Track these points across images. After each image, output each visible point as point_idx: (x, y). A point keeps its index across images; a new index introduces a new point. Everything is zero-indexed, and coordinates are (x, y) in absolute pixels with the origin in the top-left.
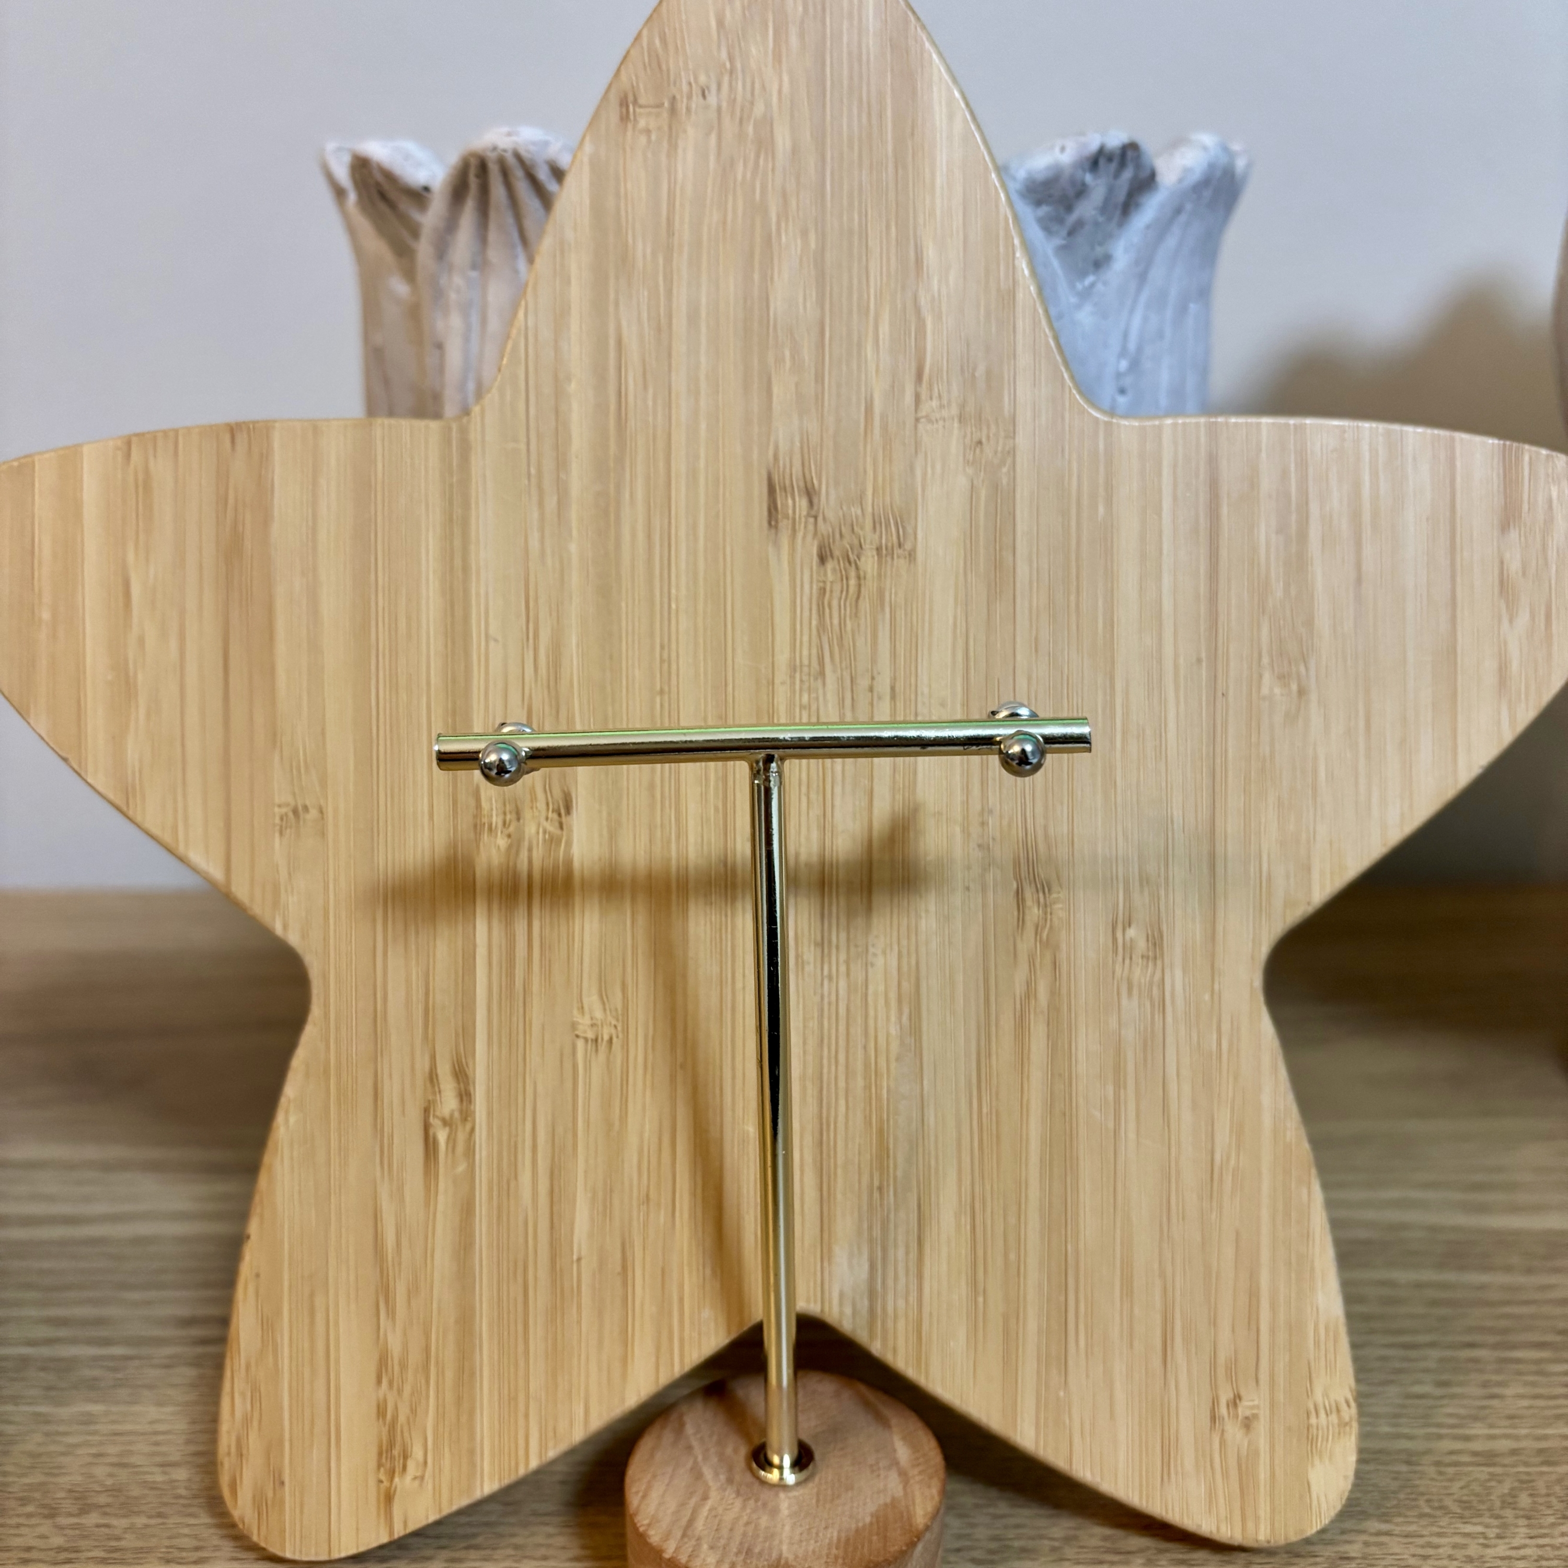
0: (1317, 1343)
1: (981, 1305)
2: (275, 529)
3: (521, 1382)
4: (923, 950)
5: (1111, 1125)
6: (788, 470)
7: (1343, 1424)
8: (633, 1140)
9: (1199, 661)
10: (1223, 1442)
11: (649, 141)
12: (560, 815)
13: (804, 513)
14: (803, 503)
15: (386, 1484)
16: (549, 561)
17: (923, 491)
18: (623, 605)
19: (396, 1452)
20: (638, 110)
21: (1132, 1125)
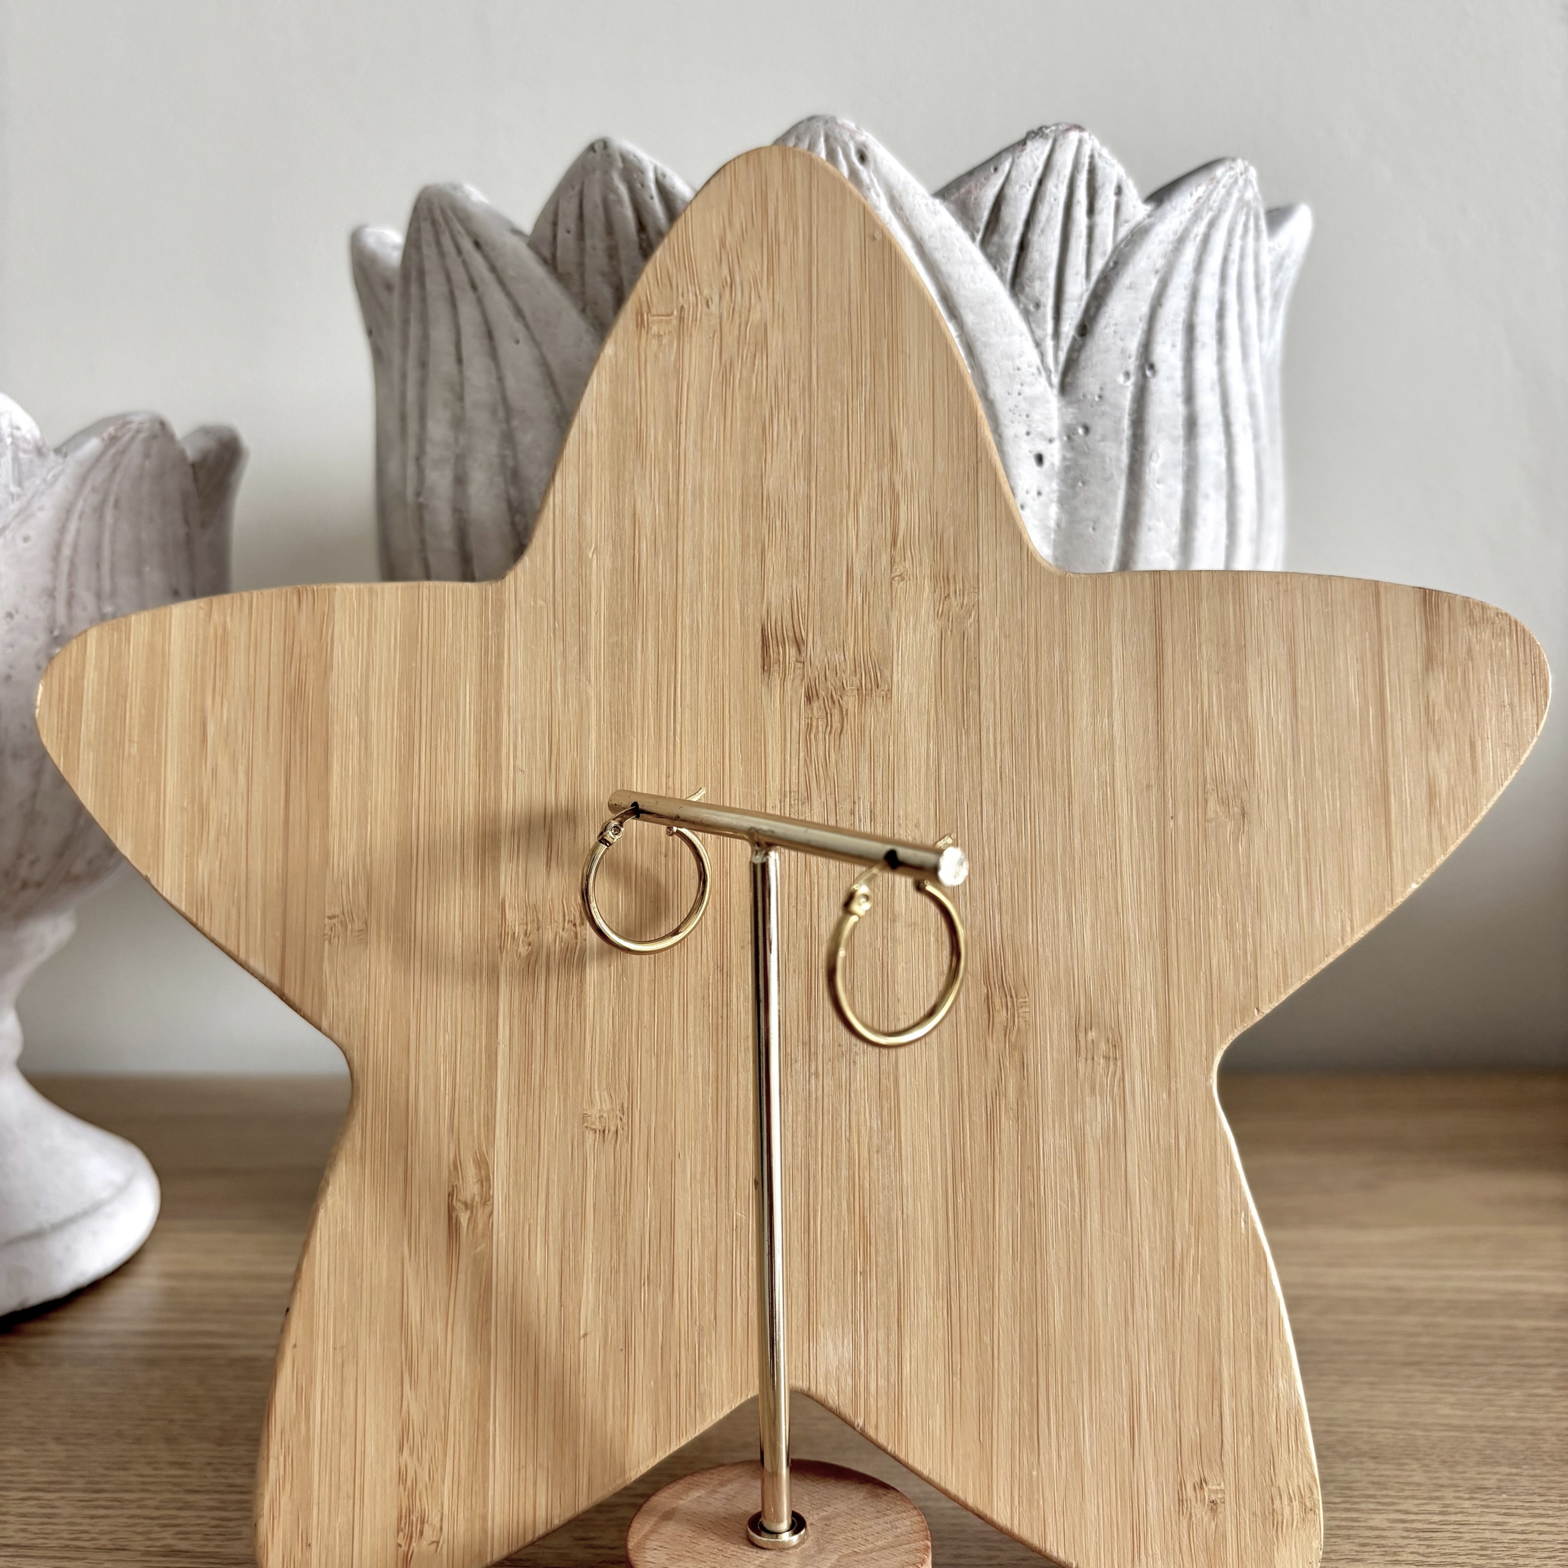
0: (1279, 1429)
1: (957, 1387)
5: (1077, 1215)
6: (780, 623)
7: (1307, 1510)
8: (636, 1221)
9: (1149, 787)
10: (1190, 1524)
11: (660, 345)
12: (575, 925)
13: (793, 659)
14: (792, 651)
15: (404, 1548)
16: (571, 705)
18: (634, 740)
19: (414, 1518)
20: (651, 319)
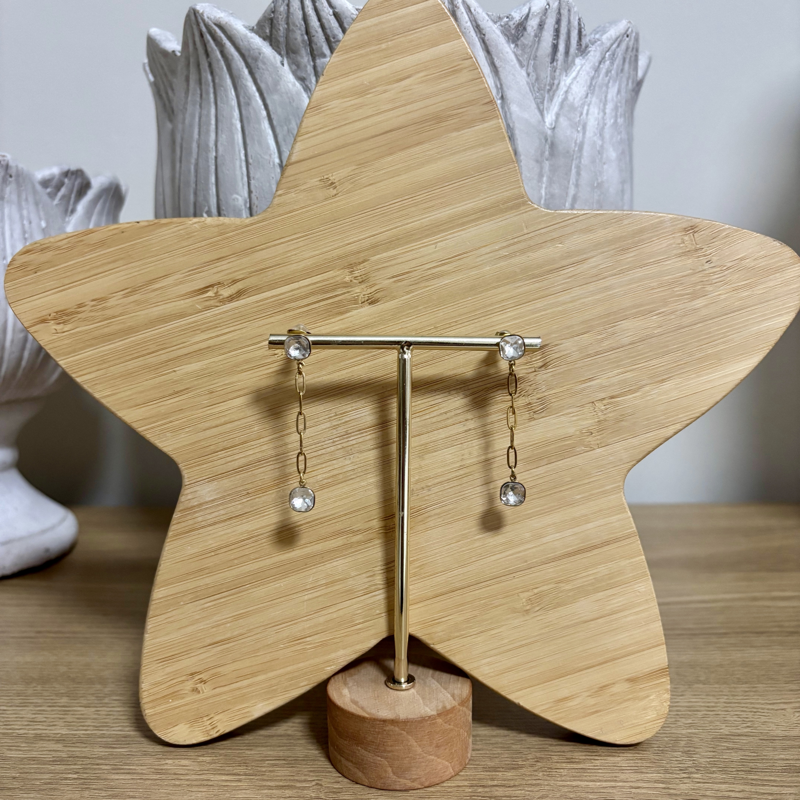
0: (239, 710)
1: (209, 555)
2: (455, 134)
3: (112, 363)
4: (358, 479)
5: (308, 587)
6: (552, 353)
7: (207, 732)
8: (235, 378)
9: (526, 561)
10: (183, 681)
11: (679, 244)
12: (367, 300)
13: (536, 365)
14: (541, 364)
15: (50, 318)
16: (478, 260)
17: (563, 415)
18: (470, 298)
19: (65, 318)
20: (691, 235)
21: (310, 596)
